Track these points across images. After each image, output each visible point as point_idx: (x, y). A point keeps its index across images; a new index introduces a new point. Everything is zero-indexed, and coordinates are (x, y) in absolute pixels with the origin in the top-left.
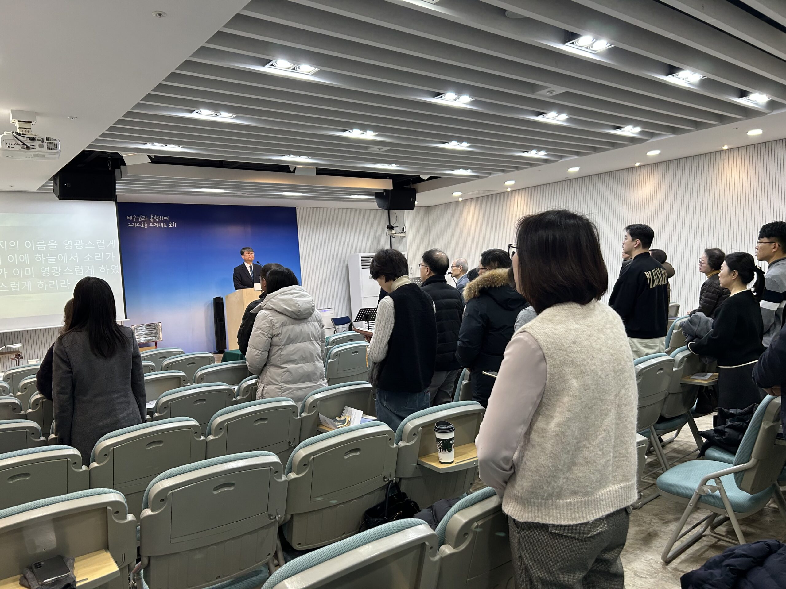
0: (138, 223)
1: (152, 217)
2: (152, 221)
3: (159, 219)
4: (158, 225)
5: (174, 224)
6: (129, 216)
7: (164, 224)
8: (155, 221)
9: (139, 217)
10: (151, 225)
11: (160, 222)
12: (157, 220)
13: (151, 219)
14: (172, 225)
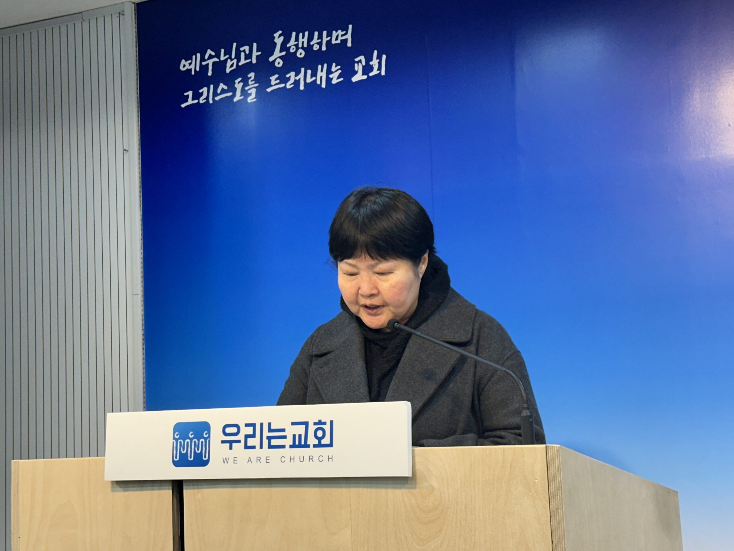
0: (222, 86)
2: (279, 63)
3: (308, 49)
5: (375, 62)
6: (188, 58)
7: (329, 72)
8: (292, 63)
9: (228, 52)
10: (275, 83)
11: (313, 59)
12: (301, 54)
13: (277, 53)
14: (367, 69)
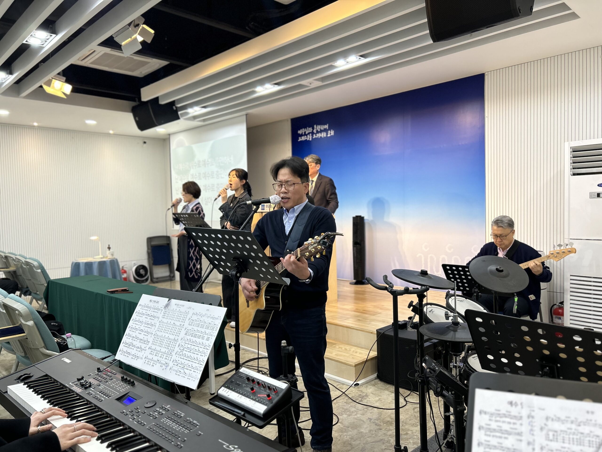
0: (306, 137)
1: (315, 126)
2: (315, 132)
3: (320, 129)
4: (319, 135)
5: (332, 132)
6: (299, 130)
7: (324, 134)
8: (318, 132)
9: (306, 129)
10: (315, 136)
11: (321, 131)
12: (319, 130)
13: (315, 130)
14: (330, 134)
